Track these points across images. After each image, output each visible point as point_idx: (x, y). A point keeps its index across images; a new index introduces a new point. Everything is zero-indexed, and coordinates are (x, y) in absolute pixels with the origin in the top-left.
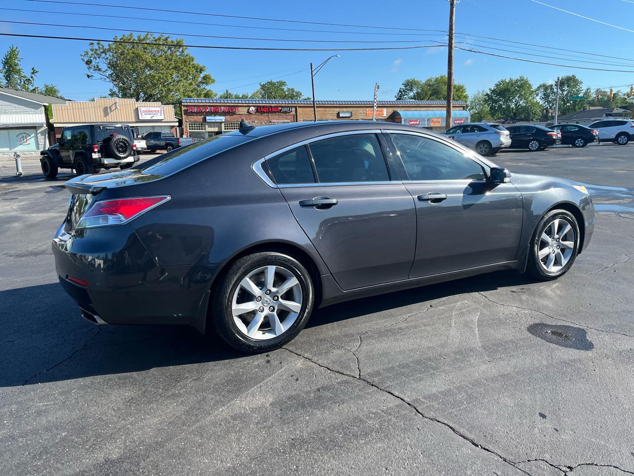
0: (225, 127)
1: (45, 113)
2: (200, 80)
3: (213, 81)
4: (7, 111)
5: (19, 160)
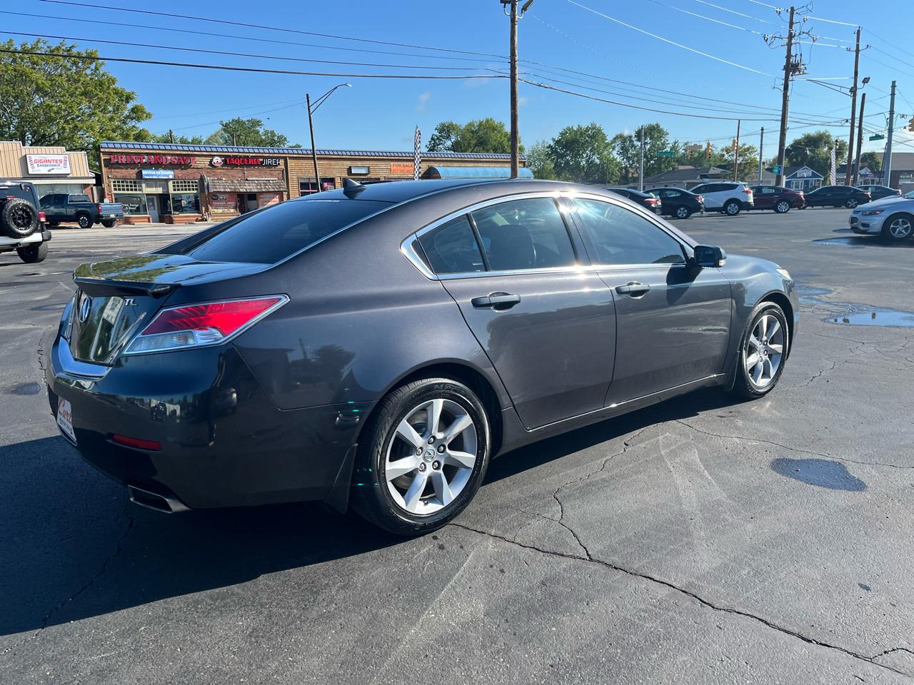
0: (174, 186)
2: (126, 113)
3: (149, 116)
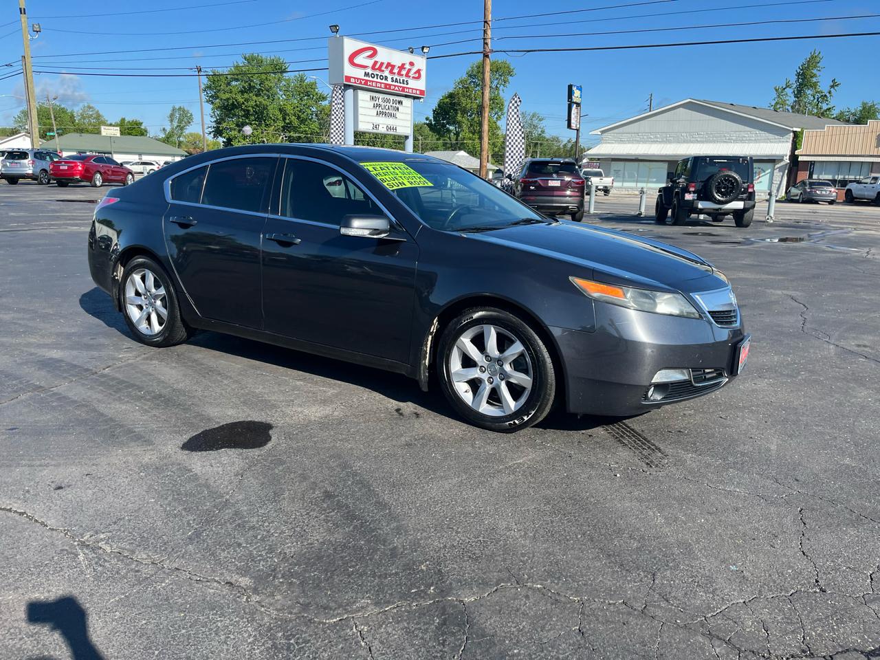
1: (793, 141)
4: (744, 139)
5: (644, 196)
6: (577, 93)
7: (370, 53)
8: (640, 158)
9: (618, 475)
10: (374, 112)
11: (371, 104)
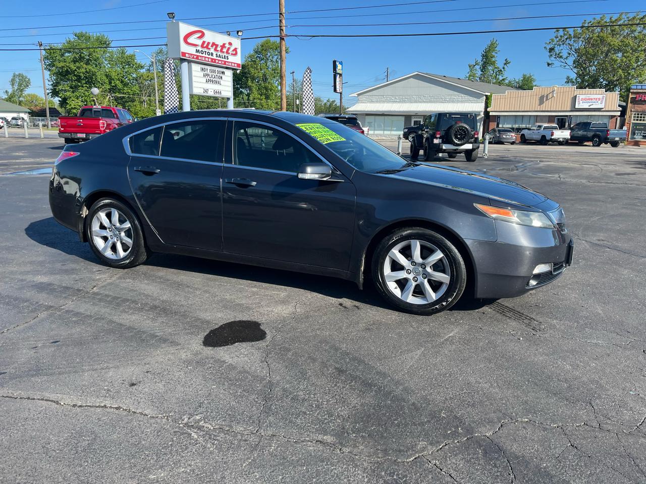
1: (486, 101)
6: (339, 67)
7: (199, 35)
8: (385, 113)
9: (521, 339)
10: (204, 80)
11: (202, 74)
